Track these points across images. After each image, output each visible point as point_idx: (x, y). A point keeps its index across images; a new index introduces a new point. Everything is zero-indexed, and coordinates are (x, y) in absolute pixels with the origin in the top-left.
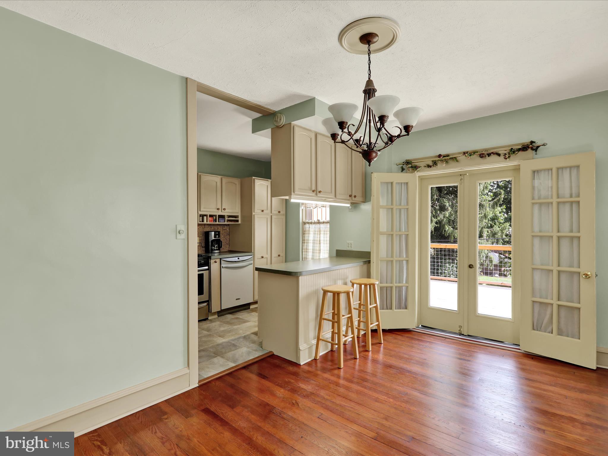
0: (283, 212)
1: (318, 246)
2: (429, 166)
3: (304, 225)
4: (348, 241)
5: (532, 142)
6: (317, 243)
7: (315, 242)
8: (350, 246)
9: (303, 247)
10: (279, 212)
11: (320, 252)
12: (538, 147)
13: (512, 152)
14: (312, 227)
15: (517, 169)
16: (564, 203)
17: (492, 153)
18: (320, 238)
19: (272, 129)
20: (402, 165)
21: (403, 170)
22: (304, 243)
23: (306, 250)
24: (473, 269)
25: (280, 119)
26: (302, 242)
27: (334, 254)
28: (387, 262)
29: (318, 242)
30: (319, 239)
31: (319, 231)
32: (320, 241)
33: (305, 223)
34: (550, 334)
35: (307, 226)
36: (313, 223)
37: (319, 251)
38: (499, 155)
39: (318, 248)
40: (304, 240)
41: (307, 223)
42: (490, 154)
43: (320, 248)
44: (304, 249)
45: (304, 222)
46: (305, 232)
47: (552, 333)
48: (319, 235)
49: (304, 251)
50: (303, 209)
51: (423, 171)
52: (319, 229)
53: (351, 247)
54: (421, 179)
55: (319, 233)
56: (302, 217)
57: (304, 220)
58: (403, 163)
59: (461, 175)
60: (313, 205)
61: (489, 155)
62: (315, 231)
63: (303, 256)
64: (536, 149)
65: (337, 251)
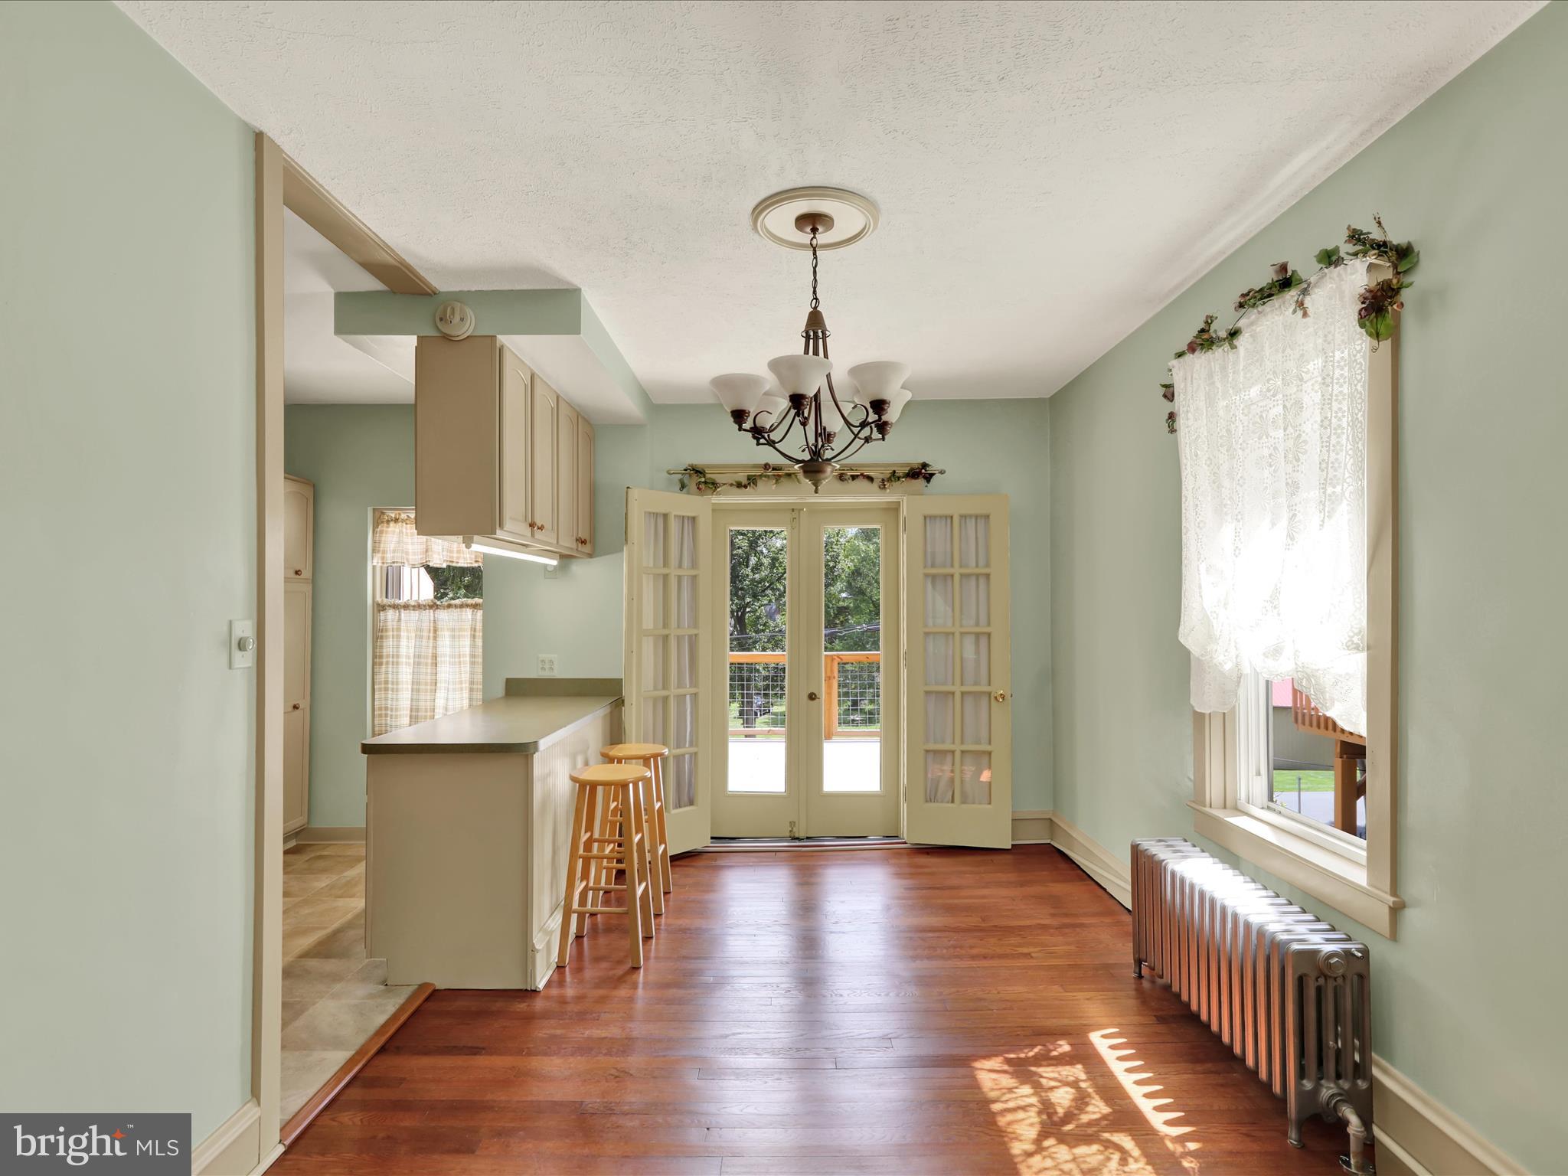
0: (307, 573)
1: (429, 671)
2: (739, 485)
3: (379, 611)
4: (540, 655)
5: (925, 465)
6: (426, 664)
7: (422, 660)
8: (547, 666)
9: (377, 677)
10: (297, 573)
11: (435, 690)
12: (933, 475)
13: (894, 477)
14: (410, 618)
15: (894, 509)
16: (968, 576)
17: (862, 474)
18: (435, 647)
19: (418, 337)
20: (680, 476)
21: (683, 486)
22: (381, 664)
23: (383, 686)
24: (817, 700)
25: (462, 319)
26: (374, 664)
27: (500, 690)
28: (655, 700)
29: (430, 661)
30: (430, 651)
31: (432, 628)
32: (435, 657)
33: (382, 608)
34: (950, 805)
35: (391, 614)
36: (412, 608)
37: (431, 685)
38: (870, 479)
39: (429, 677)
40: (381, 657)
41: (390, 606)
42: (858, 476)
43: (434, 677)
44: (380, 683)
45: (378, 605)
46: (384, 634)
47: (953, 801)
48: (431, 641)
49: (380, 690)
50: (374, 567)
51: (725, 494)
52: (432, 625)
53: (551, 669)
54: (716, 510)
55: (432, 635)
56: (373, 589)
57: (378, 599)
58: (686, 470)
59: (793, 510)
60: (411, 557)
61: (854, 477)
62: (421, 630)
63: (376, 703)
64: (928, 478)
65: (509, 682)
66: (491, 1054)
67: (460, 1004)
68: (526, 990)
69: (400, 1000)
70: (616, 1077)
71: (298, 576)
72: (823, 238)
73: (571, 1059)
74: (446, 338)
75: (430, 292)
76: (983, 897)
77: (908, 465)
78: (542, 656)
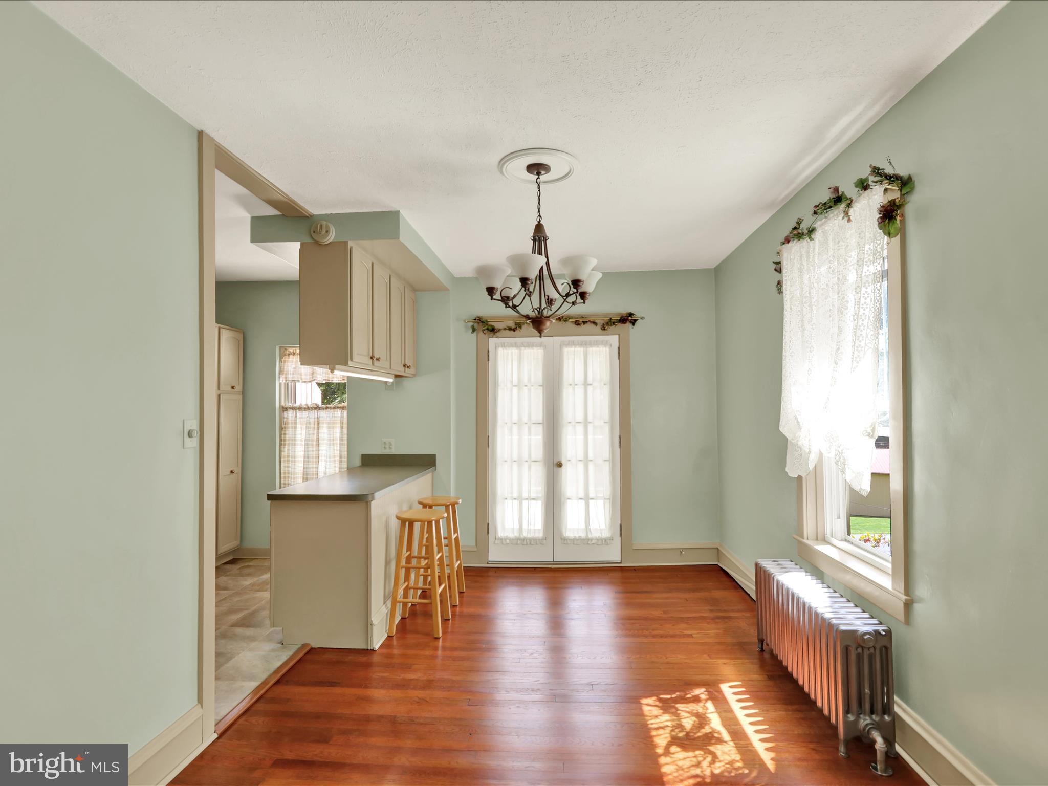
0: (239, 388)
1: (314, 449)
2: (510, 329)
3: (284, 411)
4: (383, 439)
5: (631, 315)
6: (313, 445)
7: (310, 443)
8: (387, 446)
9: (283, 453)
10: (233, 388)
11: (319, 461)
12: (637, 320)
13: (611, 322)
14: (302, 416)
17: (589, 321)
18: (318, 434)
19: (301, 243)
20: (472, 324)
21: (473, 330)
22: (285, 445)
23: (286, 459)
25: (327, 232)
26: (280, 445)
27: (357, 462)
29: (315, 443)
30: (315, 437)
31: (316, 422)
32: (318, 440)
33: (284, 409)
35: (290, 413)
36: (303, 409)
37: (316, 458)
38: (594, 323)
39: (315, 453)
40: (285, 440)
41: (290, 408)
42: (587, 322)
43: (317, 453)
44: (284, 457)
45: (283, 407)
46: (287, 426)
48: (316, 430)
49: (284, 461)
50: (280, 384)
51: (502, 336)
52: (316, 420)
53: (390, 448)
55: (316, 426)
56: (279, 399)
57: (283, 404)
58: (475, 320)
60: (303, 377)
61: (585, 323)
62: (309, 424)
63: (282, 469)
64: (634, 322)
65: (364, 457)
66: (342, 686)
67: (327, 656)
68: (368, 649)
69: (291, 653)
70: (418, 702)
71: (233, 390)
72: (543, 178)
73: (391, 691)
74: (317, 243)
75: (307, 215)
76: (667, 598)
77: (620, 314)
78: (384, 440)
